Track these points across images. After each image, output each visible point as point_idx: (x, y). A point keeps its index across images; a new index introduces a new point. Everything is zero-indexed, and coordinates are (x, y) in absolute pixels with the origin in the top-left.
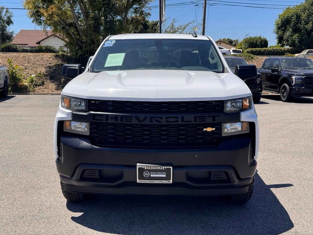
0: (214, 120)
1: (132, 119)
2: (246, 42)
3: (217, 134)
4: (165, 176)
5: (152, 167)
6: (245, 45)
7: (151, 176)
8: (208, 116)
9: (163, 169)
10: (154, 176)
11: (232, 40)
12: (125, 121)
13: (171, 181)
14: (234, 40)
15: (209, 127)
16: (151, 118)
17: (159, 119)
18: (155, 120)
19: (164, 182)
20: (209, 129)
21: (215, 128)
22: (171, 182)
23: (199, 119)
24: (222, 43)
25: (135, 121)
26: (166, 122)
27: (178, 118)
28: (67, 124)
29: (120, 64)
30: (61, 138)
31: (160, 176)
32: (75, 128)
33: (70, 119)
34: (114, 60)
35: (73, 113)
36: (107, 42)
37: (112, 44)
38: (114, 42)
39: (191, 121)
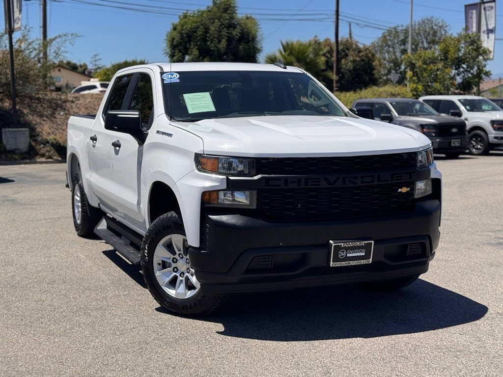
0: (410, 177)
1: (319, 182)
4: (364, 254)
5: (350, 243)
7: (348, 255)
9: (363, 244)
10: (351, 255)
11: (76, 64)
12: (311, 185)
13: (371, 260)
14: (81, 65)
15: (404, 186)
16: (344, 179)
17: (353, 179)
18: (348, 181)
19: (363, 262)
20: (405, 190)
21: (410, 188)
22: (371, 262)
23: (396, 177)
25: (324, 184)
26: (361, 183)
27: (373, 177)
28: (214, 196)
29: (212, 108)
30: (209, 216)
31: (359, 254)
32: (225, 201)
33: (225, 187)
34: (198, 103)
35: (228, 179)
36: (164, 75)
37: (176, 78)
38: (178, 76)
39: (387, 181)
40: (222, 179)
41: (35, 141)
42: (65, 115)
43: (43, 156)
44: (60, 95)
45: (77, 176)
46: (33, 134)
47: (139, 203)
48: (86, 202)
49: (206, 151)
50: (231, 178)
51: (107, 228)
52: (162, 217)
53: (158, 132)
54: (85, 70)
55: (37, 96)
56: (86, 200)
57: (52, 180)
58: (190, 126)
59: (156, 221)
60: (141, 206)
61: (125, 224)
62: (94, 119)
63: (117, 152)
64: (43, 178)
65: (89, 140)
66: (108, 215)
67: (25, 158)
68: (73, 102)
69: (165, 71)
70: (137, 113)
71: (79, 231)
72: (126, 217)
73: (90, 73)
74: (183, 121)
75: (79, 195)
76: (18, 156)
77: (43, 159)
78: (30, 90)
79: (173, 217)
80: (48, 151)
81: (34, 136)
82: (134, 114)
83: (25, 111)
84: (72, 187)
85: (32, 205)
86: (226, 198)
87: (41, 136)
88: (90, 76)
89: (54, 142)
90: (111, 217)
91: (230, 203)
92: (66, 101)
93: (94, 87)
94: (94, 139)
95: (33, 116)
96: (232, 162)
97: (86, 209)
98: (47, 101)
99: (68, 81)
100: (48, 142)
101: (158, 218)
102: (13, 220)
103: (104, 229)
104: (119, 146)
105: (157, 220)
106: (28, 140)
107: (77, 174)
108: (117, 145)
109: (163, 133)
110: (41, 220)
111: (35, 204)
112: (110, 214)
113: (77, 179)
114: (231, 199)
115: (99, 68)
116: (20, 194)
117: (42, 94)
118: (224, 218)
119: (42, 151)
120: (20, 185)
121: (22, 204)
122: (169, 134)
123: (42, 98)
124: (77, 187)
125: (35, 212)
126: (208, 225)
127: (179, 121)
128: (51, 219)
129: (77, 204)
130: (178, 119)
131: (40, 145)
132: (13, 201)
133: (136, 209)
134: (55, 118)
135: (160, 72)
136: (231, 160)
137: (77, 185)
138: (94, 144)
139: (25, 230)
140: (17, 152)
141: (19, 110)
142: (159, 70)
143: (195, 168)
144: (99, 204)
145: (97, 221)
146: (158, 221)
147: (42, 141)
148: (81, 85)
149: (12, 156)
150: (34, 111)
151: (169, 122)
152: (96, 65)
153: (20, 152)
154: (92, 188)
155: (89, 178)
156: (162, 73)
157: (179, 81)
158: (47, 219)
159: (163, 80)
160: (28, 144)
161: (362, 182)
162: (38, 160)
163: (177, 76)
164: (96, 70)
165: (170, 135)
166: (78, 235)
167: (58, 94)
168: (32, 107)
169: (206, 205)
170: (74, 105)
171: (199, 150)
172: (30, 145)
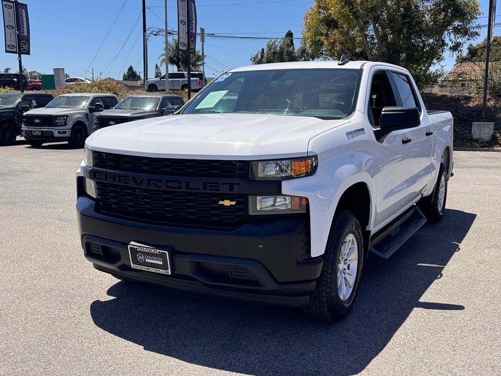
0: (231, 189)
3: (239, 210)
4: (161, 263)
5: (145, 249)
7: (147, 260)
8: (223, 184)
9: (158, 253)
10: (149, 261)
15: (227, 199)
18: (153, 183)
19: (161, 271)
20: (227, 203)
21: (235, 202)
22: (170, 273)
31: (157, 262)
39: (199, 189)
106: (492, 131)
161: (167, 187)
172: (494, 136)
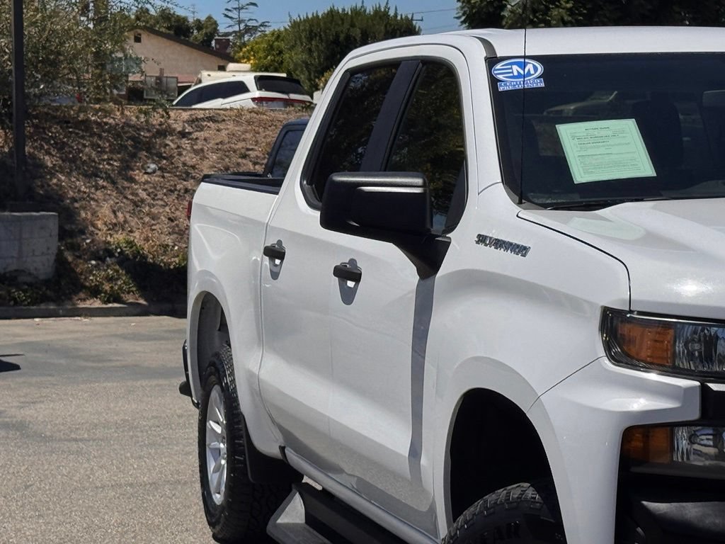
2: (310, 39)
6: (310, 50)
11: (185, 19)
14: (198, 21)
24: (145, 37)
28: (659, 440)
29: (643, 167)
30: (645, 503)
32: (692, 457)
33: (695, 414)
34: (602, 150)
35: (705, 390)
36: (499, 66)
37: (534, 76)
38: (540, 69)
40: (688, 390)
41: (74, 248)
42: (158, 173)
43: (95, 292)
44: (146, 113)
45: (217, 362)
46: (68, 227)
47: (415, 452)
48: (243, 441)
49: (641, 302)
50: (715, 387)
51: (306, 522)
52: (491, 498)
53: (482, 239)
54: (210, 37)
55: (82, 116)
56: (243, 432)
57: (126, 367)
58: (577, 222)
59: (472, 509)
60: (423, 461)
61: (366, 513)
62: (277, 193)
63: (348, 296)
64: (99, 358)
65: (258, 256)
66: (306, 480)
67: (45, 299)
68: (183, 134)
69: (499, 55)
70: (419, 181)
71: (218, 528)
72: (364, 488)
73: (224, 44)
74: (557, 207)
75: (221, 418)
76: (25, 291)
77: (96, 304)
78: (63, 98)
79: (526, 500)
80: (110, 279)
81: (71, 234)
82: (408, 185)
83: (48, 161)
84: (200, 392)
85: (76, 440)
86: (696, 447)
87: (92, 234)
88: (223, 53)
89: (128, 251)
90: (319, 488)
91: (707, 463)
92: (164, 132)
93: (240, 88)
94: (275, 253)
95: (69, 175)
96: (717, 338)
97: (244, 462)
98: (109, 131)
99: (162, 71)
100: (110, 253)
101: (481, 502)
102: (27, 487)
103: (297, 524)
104: (357, 277)
105: (477, 507)
106: (54, 244)
107: (217, 355)
108: (348, 274)
109: (499, 244)
110: (103, 487)
111: (81, 440)
112: (315, 479)
113: (217, 370)
114: (712, 451)
115: (249, 30)
116: (38, 406)
117: (97, 111)
118: (691, 511)
119: (92, 280)
120: (34, 380)
121: (46, 439)
122: (518, 246)
123: (95, 122)
124: (215, 394)
125: (86, 465)
126: (639, 530)
127: (545, 206)
128: (131, 485)
129: (215, 444)
130: (540, 201)
131: (87, 261)
132: (20, 428)
133: (405, 468)
134: (132, 180)
135: (486, 59)
136: (714, 330)
137: (217, 388)
138: (275, 270)
139: (61, 518)
140: (22, 279)
141: (32, 156)
142: (482, 53)
143: (601, 351)
144: (282, 449)
145: (277, 501)
146: (481, 512)
147: (94, 249)
148: (200, 82)
149: (9, 293)
150: (72, 163)
151: (516, 209)
152: (240, 22)
153: (28, 279)
154: (262, 399)
155: (255, 370)
156: (492, 61)
157: (543, 85)
158: (120, 486)
159: (494, 82)
160: (53, 258)
162: (82, 305)
163: (536, 69)
164: (240, 35)
165: (521, 250)
166: (215, 537)
167: (140, 111)
168: (67, 149)
169: (635, 469)
170: (185, 142)
171: (616, 300)
172: (60, 260)
